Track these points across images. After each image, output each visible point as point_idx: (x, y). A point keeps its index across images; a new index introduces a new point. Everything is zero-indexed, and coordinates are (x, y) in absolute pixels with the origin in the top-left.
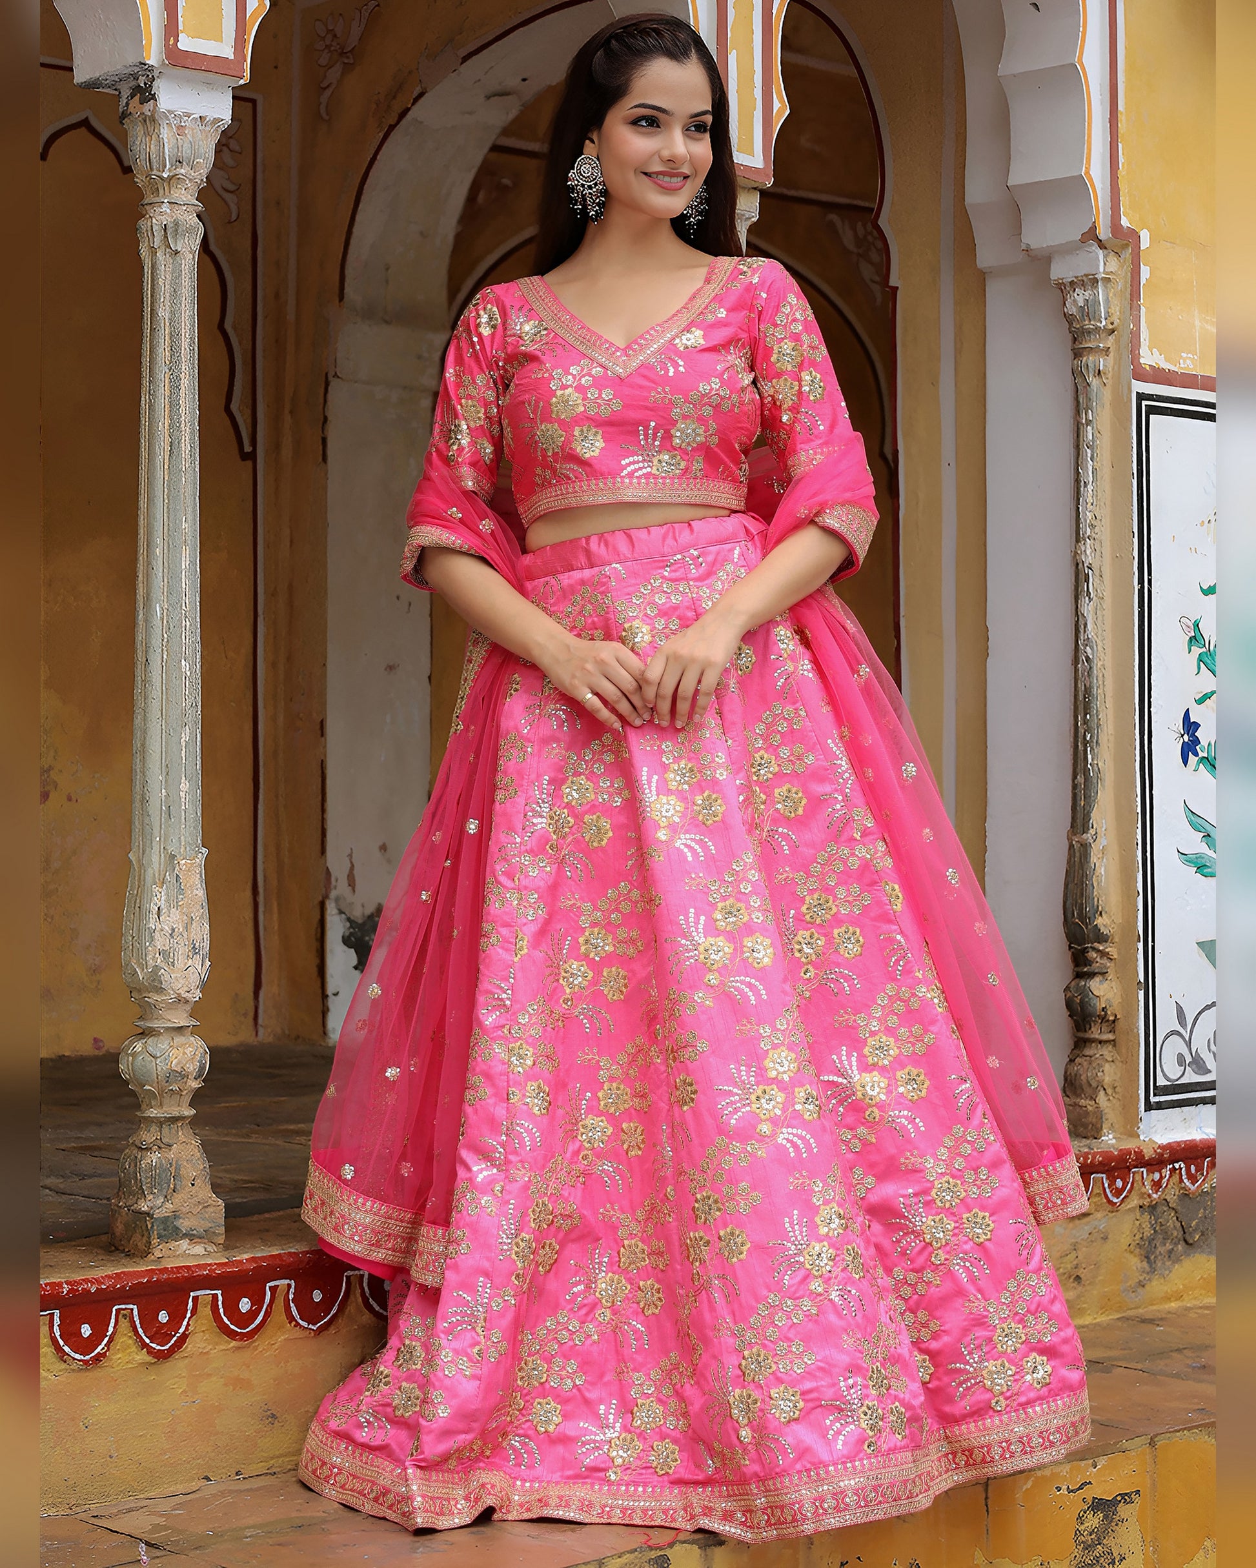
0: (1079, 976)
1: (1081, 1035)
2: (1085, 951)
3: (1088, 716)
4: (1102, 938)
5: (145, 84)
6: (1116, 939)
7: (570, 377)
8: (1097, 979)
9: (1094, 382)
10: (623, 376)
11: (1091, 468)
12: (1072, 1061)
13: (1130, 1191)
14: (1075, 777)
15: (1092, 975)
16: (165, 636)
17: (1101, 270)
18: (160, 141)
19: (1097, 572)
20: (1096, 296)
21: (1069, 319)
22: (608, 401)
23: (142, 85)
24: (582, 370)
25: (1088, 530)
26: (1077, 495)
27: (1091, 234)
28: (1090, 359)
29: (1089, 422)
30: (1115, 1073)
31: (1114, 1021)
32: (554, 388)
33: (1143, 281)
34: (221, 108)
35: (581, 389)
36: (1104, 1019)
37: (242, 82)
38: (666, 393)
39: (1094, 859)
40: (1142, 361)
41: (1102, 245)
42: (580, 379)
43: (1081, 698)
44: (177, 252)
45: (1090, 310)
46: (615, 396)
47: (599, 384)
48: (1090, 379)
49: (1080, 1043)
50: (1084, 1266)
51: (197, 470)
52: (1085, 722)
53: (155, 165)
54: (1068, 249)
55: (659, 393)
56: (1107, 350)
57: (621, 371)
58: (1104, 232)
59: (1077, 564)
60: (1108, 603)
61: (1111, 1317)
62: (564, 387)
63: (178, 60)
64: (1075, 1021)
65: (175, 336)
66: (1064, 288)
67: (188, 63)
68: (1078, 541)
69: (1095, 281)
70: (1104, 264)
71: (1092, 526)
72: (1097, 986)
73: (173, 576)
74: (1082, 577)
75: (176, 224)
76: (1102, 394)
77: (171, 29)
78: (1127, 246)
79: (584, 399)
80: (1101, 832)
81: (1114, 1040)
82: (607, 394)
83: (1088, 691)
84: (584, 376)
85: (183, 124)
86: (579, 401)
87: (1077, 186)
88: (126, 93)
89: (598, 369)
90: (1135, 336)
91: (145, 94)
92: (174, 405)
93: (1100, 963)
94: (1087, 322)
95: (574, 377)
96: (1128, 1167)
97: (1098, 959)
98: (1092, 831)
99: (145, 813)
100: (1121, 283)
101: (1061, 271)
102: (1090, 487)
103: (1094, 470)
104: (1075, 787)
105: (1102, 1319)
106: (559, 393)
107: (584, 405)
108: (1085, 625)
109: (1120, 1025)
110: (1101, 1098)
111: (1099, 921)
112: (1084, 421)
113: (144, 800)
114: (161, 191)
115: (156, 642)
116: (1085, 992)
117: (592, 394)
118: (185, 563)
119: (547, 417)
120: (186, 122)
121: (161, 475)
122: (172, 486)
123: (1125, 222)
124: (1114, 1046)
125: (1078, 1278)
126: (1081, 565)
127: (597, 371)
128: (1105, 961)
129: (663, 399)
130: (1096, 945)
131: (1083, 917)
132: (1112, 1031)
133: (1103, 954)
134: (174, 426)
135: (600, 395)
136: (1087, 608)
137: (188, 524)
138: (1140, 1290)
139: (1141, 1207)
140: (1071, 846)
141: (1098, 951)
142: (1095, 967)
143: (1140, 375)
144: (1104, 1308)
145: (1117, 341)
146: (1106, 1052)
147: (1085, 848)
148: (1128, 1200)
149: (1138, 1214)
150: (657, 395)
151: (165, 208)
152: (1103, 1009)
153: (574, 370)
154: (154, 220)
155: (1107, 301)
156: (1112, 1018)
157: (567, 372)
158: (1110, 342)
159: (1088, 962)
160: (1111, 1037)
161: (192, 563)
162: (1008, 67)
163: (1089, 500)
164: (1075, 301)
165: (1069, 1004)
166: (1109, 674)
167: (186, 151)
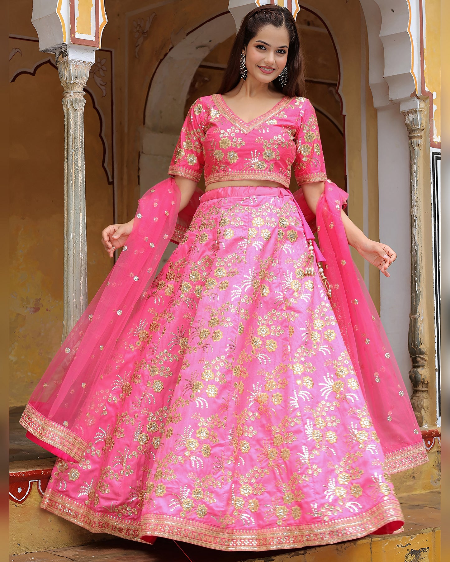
0: (414, 367)
1: (415, 389)
2: (416, 358)
3: (416, 272)
4: (422, 353)
5: (64, 50)
6: (428, 353)
7: (227, 133)
8: (421, 368)
9: (416, 148)
10: (246, 133)
11: (415, 180)
12: (412, 398)
13: (434, 445)
14: (411, 294)
15: (419, 367)
16: (74, 245)
17: (418, 107)
18: (69, 70)
19: (418, 218)
20: (417, 117)
21: (407, 125)
22: (240, 142)
23: (63, 51)
24: (232, 130)
25: (415, 203)
26: (411, 190)
27: (414, 94)
28: (415, 140)
29: (415, 163)
30: (428, 403)
31: (427, 384)
32: (221, 137)
33: (434, 111)
34: (91, 58)
35: (230, 138)
36: (423, 383)
37: (98, 49)
38: (261, 139)
39: (419, 324)
40: (434, 140)
41: (418, 98)
42: (230, 134)
43: (413, 265)
44: (76, 110)
45: (414, 122)
46: (243, 140)
47: (238, 136)
48: (415, 147)
49: (415, 392)
50: (416, 473)
51: (85, 186)
52: (415, 274)
53: (68, 79)
54: (406, 100)
55: (259, 139)
56: (421, 137)
57: (246, 131)
58: (419, 93)
59: (411, 216)
60: (423, 230)
61: (426, 492)
62: (224, 137)
63: (76, 42)
64: (413, 384)
65: (76, 139)
66: (405, 114)
67: (79, 42)
68: (411, 207)
69: (416, 111)
70: (419, 105)
71: (417, 202)
72: (421, 371)
73: (77, 224)
74: (413, 220)
75: (76, 100)
76: (419, 153)
77: (73, 31)
78: (427, 98)
79: (231, 141)
80: (422, 314)
81: (427, 390)
82: (240, 140)
83: (416, 262)
84: (232, 133)
85: (77, 64)
86: (230, 142)
87: (409, 77)
88: (57, 54)
89: (237, 130)
90: (432, 131)
91: (64, 54)
92: (76, 163)
93: (421, 362)
94: (413, 127)
95: (228, 133)
96: (432, 437)
97: (421, 361)
98: (418, 314)
99: (68, 307)
100: (426, 112)
101: (404, 108)
102: (415, 187)
103: (417, 181)
104: (412, 298)
105: (424, 492)
106: (222, 139)
107: (231, 144)
108: (415, 238)
109: (429, 385)
110: (423, 412)
111: (421, 347)
112: (413, 163)
113: (68, 303)
114: (70, 88)
115: (71, 247)
116: (416, 373)
117: (235, 140)
118: (81, 219)
119: (218, 148)
120: (79, 64)
121: (72, 188)
122: (76, 192)
123: (427, 89)
124: (428, 393)
125: (414, 477)
126: (412, 216)
127: (237, 131)
128: (423, 361)
129: (260, 141)
130: (420, 355)
131: (415, 345)
132: (427, 387)
133: (423, 359)
134: (76, 171)
135: (237, 140)
136: (415, 232)
137: (82, 205)
138: (438, 482)
139: (438, 451)
140: (411, 319)
141: (421, 358)
142: (420, 364)
143: (434, 146)
144: (424, 488)
145: (425, 133)
146: (424, 395)
147: (415, 320)
148: (433, 449)
149: (437, 454)
150: (258, 140)
151: (72, 94)
152: (423, 379)
153: (229, 130)
154: (68, 99)
155: (421, 118)
156: (426, 382)
157: (226, 131)
158: (422, 133)
159: (417, 362)
160: (426, 389)
161: (83, 219)
162: (383, 33)
163: (415, 192)
164: (409, 119)
165: (411, 377)
166: (423, 256)
167: (79, 74)
